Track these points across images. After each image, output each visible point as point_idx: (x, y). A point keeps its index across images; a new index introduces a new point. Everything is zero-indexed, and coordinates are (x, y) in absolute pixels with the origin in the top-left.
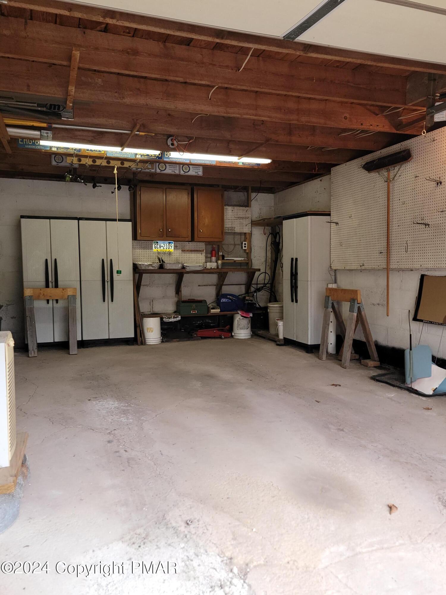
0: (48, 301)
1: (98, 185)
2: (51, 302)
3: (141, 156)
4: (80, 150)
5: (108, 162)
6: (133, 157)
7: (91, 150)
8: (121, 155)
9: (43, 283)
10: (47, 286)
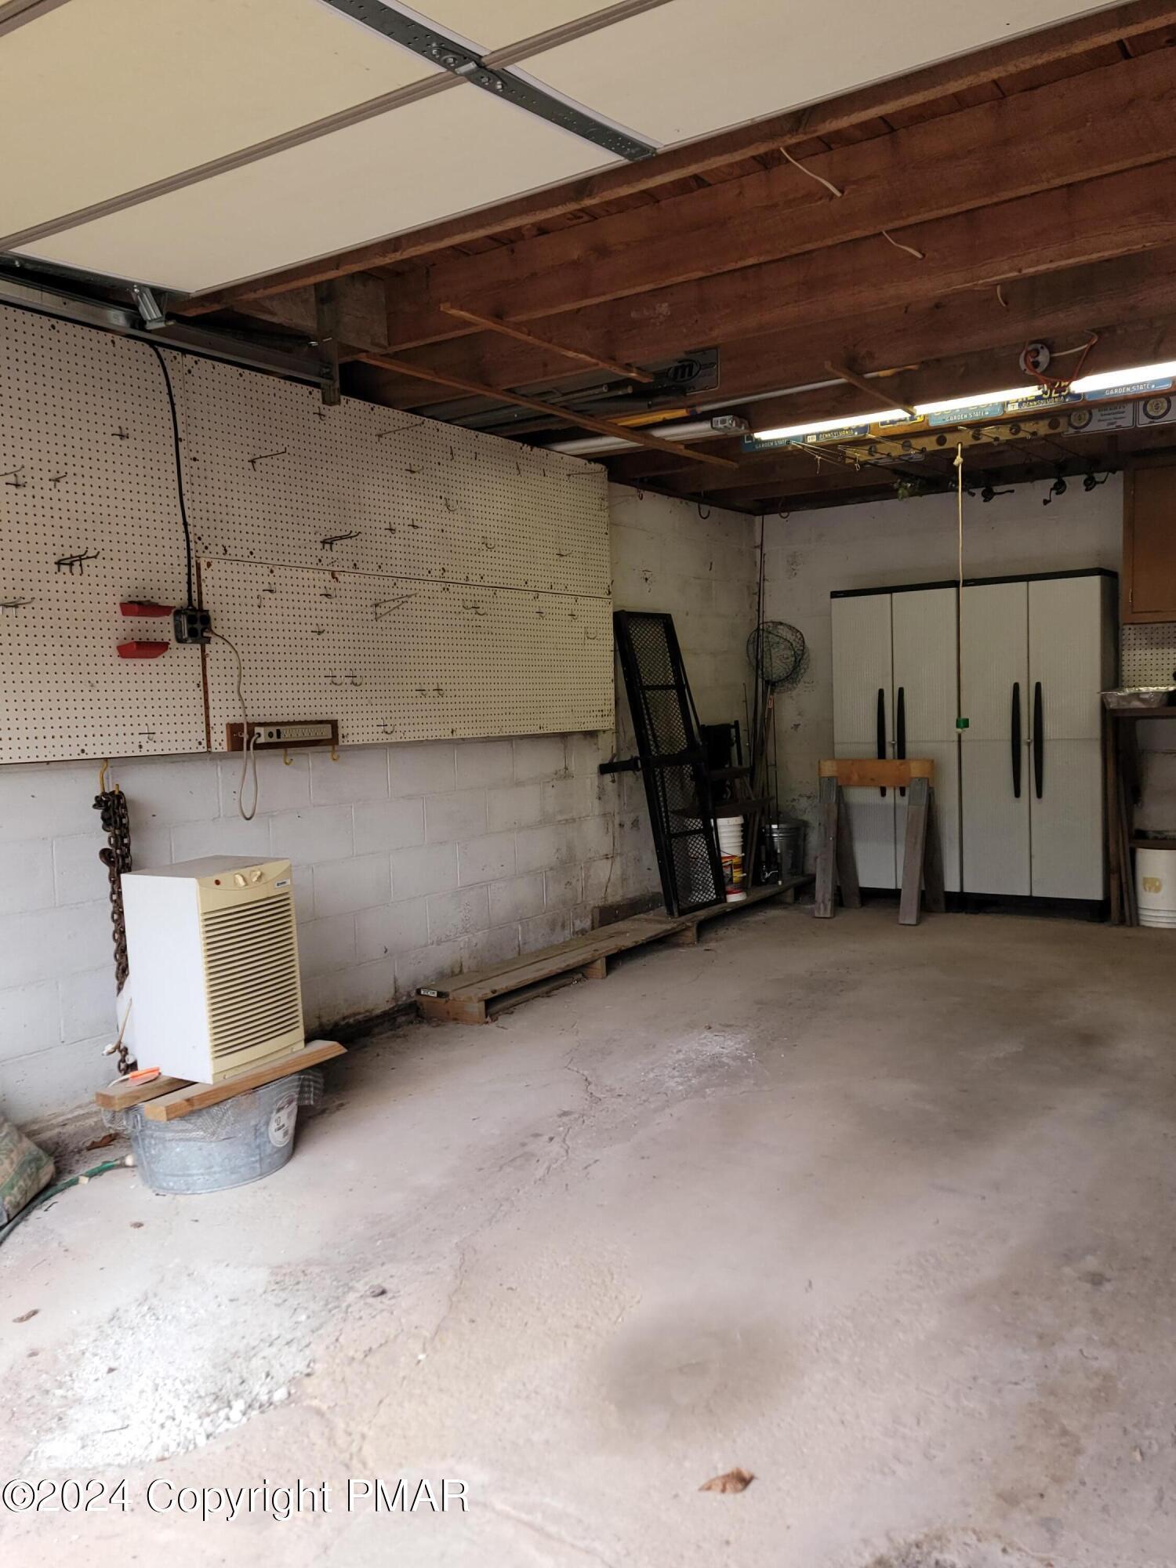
0: (883, 792)
1: (997, 489)
2: (889, 792)
3: (1020, 404)
4: (865, 429)
5: (941, 441)
6: (998, 413)
7: (892, 422)
8: (966, 416)
9: (874, 748)
10: (882, 754)
